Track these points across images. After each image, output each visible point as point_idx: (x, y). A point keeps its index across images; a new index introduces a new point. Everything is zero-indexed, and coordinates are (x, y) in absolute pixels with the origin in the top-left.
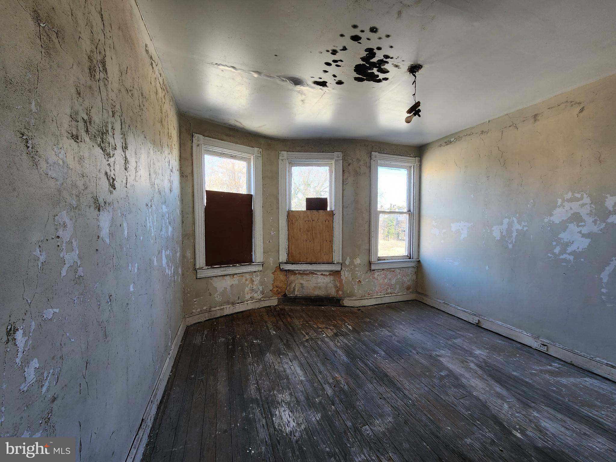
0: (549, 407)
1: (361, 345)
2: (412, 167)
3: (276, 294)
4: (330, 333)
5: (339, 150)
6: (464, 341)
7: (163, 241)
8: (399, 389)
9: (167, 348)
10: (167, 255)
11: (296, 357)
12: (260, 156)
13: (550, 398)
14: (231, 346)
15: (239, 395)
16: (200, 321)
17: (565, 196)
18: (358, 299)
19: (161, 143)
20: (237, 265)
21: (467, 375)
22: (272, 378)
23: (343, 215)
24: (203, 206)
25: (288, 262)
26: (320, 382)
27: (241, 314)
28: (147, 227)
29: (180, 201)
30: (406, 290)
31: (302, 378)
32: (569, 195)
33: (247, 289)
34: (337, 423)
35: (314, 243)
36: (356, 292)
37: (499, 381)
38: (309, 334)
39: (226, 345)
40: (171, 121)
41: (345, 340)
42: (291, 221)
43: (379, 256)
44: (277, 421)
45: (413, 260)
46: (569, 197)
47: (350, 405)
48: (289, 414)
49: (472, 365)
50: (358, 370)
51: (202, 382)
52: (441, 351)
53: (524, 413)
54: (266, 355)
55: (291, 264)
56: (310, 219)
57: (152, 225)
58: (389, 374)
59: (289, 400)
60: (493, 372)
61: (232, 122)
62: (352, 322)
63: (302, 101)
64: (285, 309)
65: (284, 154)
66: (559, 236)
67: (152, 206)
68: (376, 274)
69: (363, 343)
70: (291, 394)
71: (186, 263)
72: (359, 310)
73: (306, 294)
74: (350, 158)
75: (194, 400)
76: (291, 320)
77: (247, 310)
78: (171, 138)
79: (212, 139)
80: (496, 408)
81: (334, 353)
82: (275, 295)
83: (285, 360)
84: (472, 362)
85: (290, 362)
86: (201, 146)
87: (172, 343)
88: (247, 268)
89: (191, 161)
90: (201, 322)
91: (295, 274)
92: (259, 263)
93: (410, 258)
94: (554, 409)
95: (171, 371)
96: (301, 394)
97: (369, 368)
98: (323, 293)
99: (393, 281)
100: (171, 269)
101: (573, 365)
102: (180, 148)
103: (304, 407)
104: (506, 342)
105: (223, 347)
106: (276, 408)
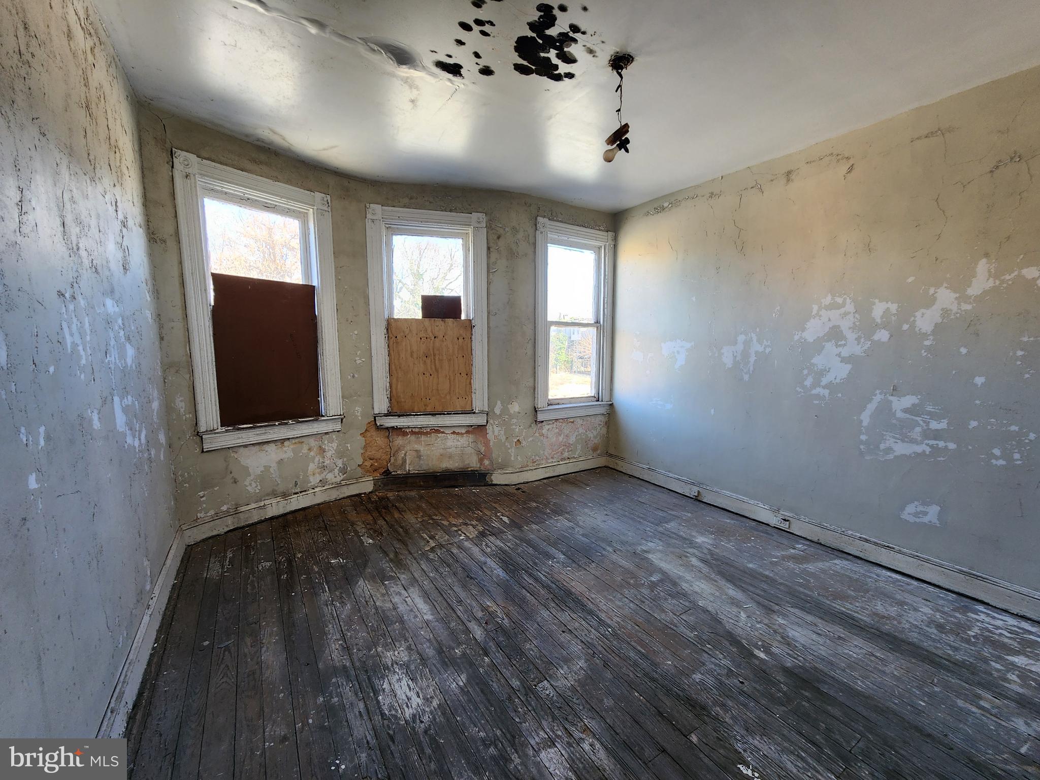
0: (797, 607)
1: (526, 547)
2: (603, 247)
3: (370, 472)
4: (472, 533)
5: (480, 210)
6: (680, 524)
7: (113, 377)
8: (591, 613)
9: (142, 597)
10: (127, 406)
11: (414, 581)
12: (327, 209)
13: (797, 594)
14: (285, 576)
15: (308, 664)
16: (215, 533)
17: (823, 301)
18: (515, 471)
19: (92, 157)
20: (290, 421)
21: (688, 576)
22: (372, 624)
23: (488, 327)
24: (207, 304)
25: (390, 413)
26: (460, 619)
27: (301, 512)
28: (66, 345)
29: (151, 293)
30: (591, 452)
31: (429, 617)
32: (828, 300)
33: (312, 467)
34: (494, 684)
35: (438, 378)
36: (512, 459)
37: (731, 579)
38: (434, 537)
39: (274, 574)
40: (114, 113)
41: (498, 543)
42: (394, 338)
43: (550, 397)
44: (387, 701)
45: (603, 403)
46: (827, 303)
47: (514, 652)
48: (408, 684)
49: (694, 561)
50: (524, 590)
51: (227, 653)
52: (649, 544)
53: (766, 621)
54: (357, 583)
55: (397, 417)
56: (431, 334)
57: (78, 341)
58: (573, 590)
59: (406, 659)
60: (722, 567)
61: (265, 133)
62: (509, 511)
63: (413, 101)
64: (388, 498)
65: (376, 210)
66: (812, 361)
67: (75, 298)
68: (546, 428)
69: (529, 543)
70: (409, 648)
71: (175, 422)
72: (519, 489)
73: (425, 467)
74: (501, 226)
75: (212, 690)
76: (401, 516)
77: (315, 505)
78: (117, 150)
79: (219, 165)
80: (731, 621)
81: (481, 565)
82: (368, 474)
83: (395, 588)
84: (694, 555)
85: (403, 592)
86: (195, 179)
87: (153, 584)
88: (311, 427)
89: (172, 210)
90: (218, 535)
91: (405, 434)
92: (333, 417)
93: (598, 401)
94: (802, 609)
95: (156, 639)
96: (428, 644)
97: (542, 584)
98: (457, 464)
99: (572, 440)
100: (140, 435)
101: (821, 544)
102: (143, 178)
103: (434, 668)
104: (737, 520)
105: (269, 578)
106: (383, 677)
